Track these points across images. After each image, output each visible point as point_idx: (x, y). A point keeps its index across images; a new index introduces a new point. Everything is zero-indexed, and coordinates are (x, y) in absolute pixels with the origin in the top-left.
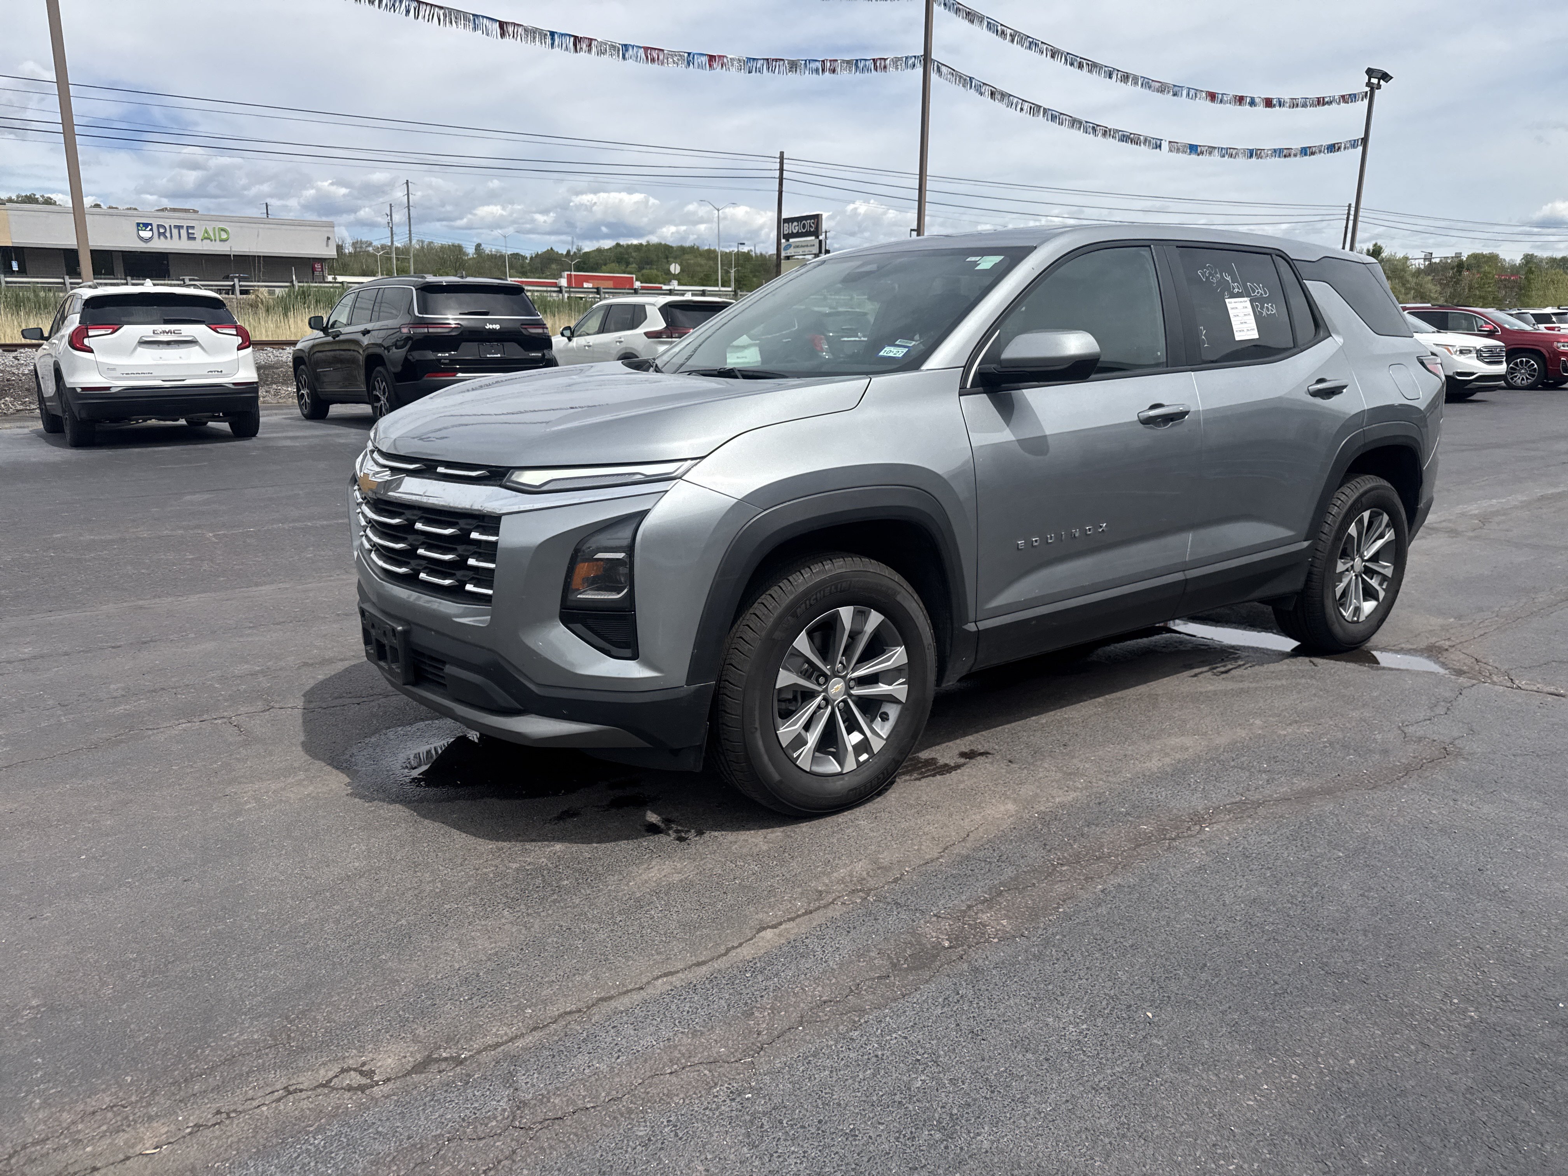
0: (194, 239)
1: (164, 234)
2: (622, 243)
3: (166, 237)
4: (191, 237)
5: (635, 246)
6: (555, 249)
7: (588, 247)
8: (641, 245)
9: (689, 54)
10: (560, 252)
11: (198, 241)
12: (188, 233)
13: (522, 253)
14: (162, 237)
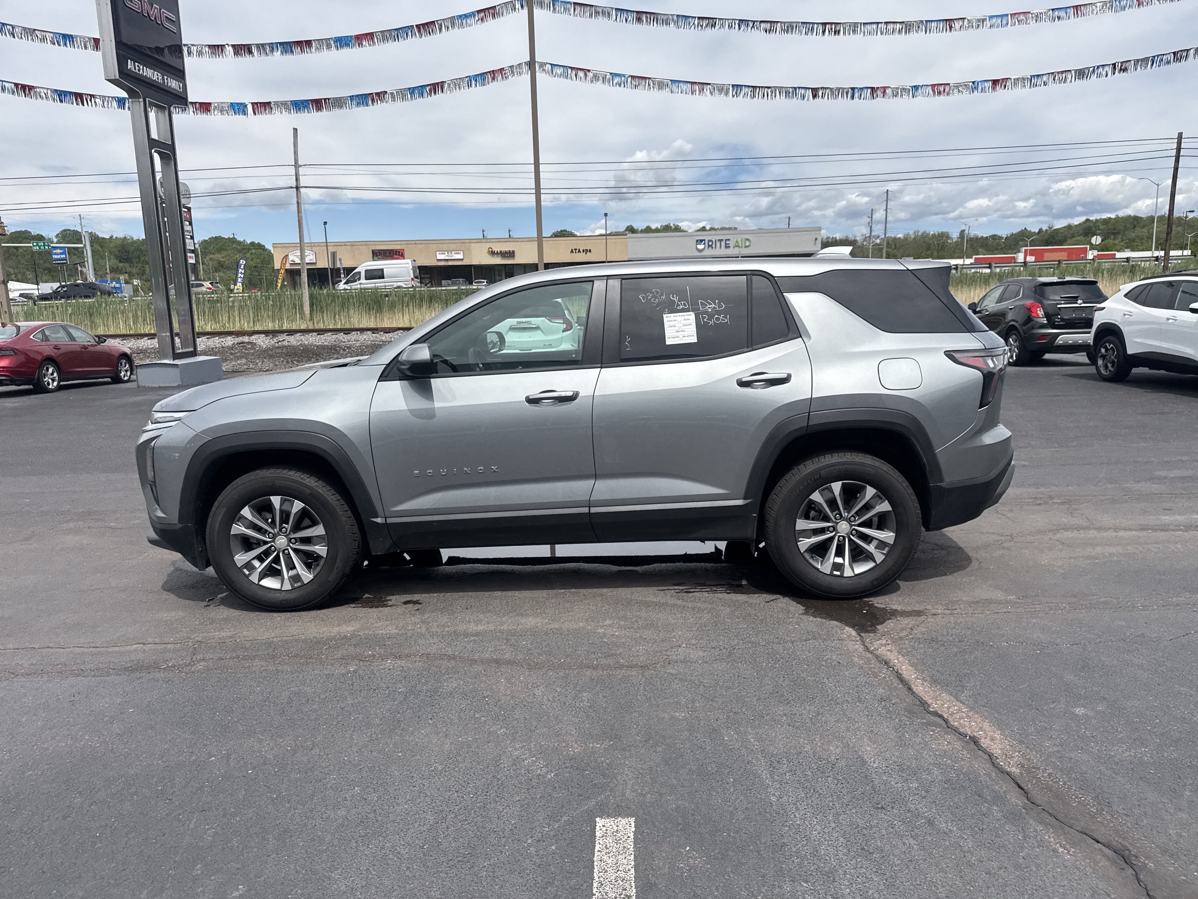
0: (729, 247)
1: (711, 245)
2: (1091, 219)
3: (712, 248)
4: (727, 247)
5: (1104, 219)
6: (1029, 229)
7: (1059, 224)
8: (1110, 218)
9: (973, 82)
10: (1032, 231)
11: (731, 248)
12: (726, 244)
13: (999, 234)
14: (710, 248)
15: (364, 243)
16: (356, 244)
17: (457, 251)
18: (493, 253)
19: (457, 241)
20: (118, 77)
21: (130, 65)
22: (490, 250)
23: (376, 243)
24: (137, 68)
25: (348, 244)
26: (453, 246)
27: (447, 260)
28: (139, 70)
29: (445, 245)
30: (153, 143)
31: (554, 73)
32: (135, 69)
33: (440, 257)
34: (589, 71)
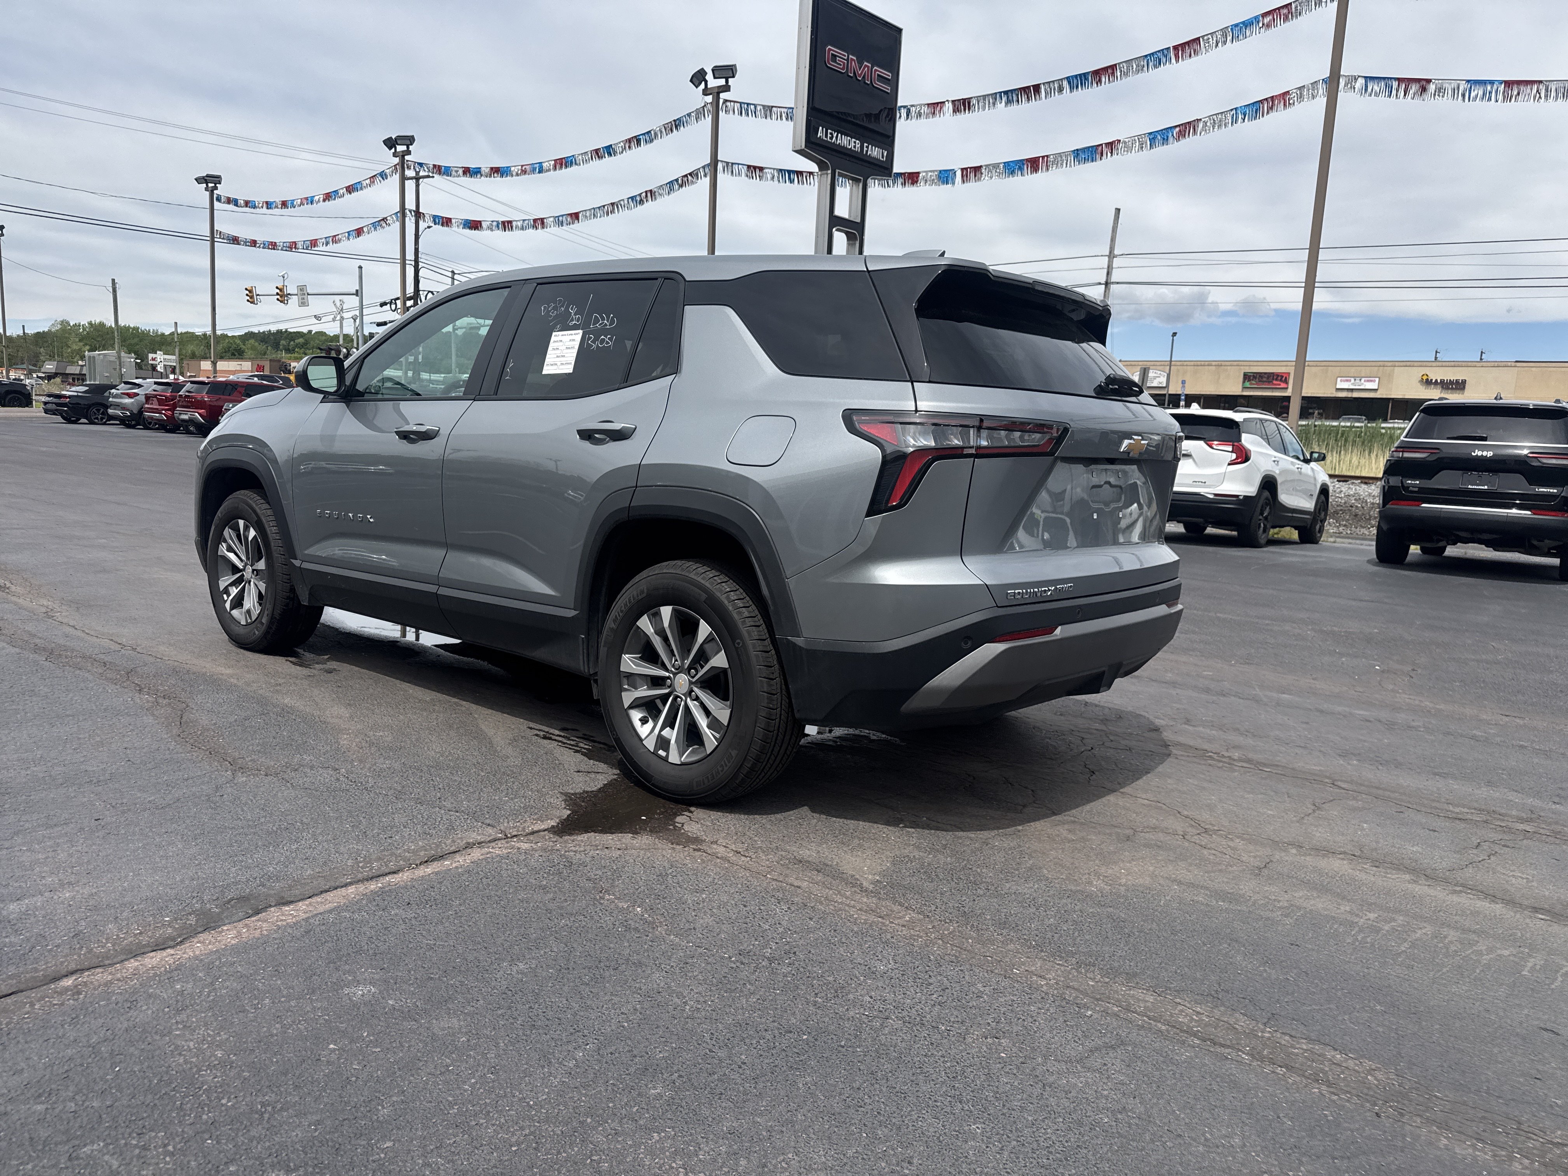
15: (1235, 363)
16: (1223, 363)
17: (1370, 378)
18: (1428, 383)
19: (1374, 364)
20: (803, 147)
21: (820, 133)
22: (1425, 378)
23: (1252, 363)
24: (829, 135)
25: (1214, 363)
26: (1364, 371)
27: (1352, 390)
28: (831, 138)
29: (1353, 369)
30: (835, 222)
31: (1369, 90)
32: (826, 136)
33: (1340, 385)
34: (1429, 81)
